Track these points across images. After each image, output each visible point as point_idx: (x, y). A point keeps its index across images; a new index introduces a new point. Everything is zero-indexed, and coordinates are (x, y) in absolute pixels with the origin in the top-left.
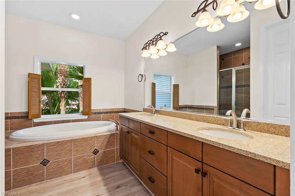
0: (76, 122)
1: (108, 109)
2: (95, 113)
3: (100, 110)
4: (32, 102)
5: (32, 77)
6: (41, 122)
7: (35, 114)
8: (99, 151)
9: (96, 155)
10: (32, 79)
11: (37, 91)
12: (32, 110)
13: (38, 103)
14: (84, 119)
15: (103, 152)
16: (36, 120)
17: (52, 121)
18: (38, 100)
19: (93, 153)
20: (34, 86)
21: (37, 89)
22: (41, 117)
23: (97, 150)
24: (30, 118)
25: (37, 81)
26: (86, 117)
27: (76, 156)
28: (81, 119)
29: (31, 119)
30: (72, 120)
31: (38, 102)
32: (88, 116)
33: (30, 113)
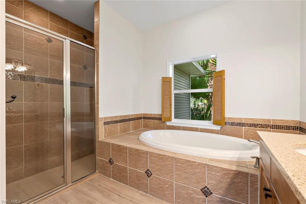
0: (205, 132)
1: (257, 120)
2: (233, 124)
3: (241, 119)
4: (164, 105)
5: (165, 81)
6: (172, 126)
7: (167, 117)
8: (211, 193)
9: (207, 197)
10: (164, 82)
11: (168, 94)
12: (164, 112)
13: (169, 107)
14: (216, 130)
15: (219, 198)
16: (168, 123)
17: (180, 127)
18: (169, 103)
19: (201, 190)
20: (166, 90)
21: (168, 92)
22: (171, 121)
23: (208, 189)
24: (163, 120)
25: (168, 84)
26: (218, 128)
27: (178, 183)
28: (211, 129)
29: (164, 122)
30: (200, 129)
31: (169, 105)
32: (221, 127)
33: (162, 116)
